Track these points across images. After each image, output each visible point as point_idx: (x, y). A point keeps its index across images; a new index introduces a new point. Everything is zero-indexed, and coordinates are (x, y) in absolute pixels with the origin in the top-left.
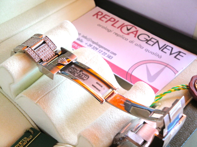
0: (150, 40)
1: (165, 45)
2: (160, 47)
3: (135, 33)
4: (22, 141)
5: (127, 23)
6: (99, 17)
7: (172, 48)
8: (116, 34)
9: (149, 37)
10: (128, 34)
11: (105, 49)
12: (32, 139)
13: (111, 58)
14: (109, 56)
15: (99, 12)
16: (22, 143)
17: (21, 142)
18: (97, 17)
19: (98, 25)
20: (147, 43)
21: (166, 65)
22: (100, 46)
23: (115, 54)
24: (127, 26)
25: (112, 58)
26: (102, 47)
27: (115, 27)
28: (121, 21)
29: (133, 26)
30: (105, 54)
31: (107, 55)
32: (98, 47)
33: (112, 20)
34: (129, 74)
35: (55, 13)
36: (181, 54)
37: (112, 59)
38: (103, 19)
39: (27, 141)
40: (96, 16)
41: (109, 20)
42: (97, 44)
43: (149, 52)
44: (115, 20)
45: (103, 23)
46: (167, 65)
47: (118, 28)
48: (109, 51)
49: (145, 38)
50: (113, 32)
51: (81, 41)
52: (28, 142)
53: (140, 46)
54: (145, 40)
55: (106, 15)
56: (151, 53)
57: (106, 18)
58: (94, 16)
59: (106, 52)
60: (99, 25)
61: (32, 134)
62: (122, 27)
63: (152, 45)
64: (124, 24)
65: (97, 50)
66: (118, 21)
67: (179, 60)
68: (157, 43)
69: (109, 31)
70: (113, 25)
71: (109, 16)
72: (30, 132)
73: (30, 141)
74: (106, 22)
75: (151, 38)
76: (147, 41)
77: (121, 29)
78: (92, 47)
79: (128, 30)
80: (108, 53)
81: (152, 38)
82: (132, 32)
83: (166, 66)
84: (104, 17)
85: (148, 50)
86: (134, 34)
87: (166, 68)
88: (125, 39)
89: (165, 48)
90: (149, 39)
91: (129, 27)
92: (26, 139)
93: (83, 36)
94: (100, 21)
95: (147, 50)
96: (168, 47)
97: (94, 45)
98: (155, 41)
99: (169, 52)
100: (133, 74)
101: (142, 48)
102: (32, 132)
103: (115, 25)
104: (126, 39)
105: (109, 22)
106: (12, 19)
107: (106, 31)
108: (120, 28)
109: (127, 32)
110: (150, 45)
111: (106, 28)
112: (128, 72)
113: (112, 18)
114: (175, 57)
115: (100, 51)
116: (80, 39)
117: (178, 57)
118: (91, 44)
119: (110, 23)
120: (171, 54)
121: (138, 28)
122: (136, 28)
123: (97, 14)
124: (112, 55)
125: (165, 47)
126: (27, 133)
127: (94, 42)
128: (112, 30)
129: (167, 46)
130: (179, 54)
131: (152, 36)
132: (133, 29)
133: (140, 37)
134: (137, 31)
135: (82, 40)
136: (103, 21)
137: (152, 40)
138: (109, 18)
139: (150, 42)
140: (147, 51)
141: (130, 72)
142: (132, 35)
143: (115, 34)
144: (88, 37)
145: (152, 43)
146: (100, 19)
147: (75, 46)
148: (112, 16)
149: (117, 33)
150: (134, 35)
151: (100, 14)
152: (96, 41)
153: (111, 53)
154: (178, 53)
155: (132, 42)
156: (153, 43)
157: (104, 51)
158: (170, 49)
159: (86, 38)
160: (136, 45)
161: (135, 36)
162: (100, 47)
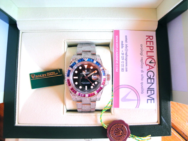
0: (151, 79)
2: (150, 88)
3: (151, 67)
6: (149, 40)
8: (142, 59)
9: (153, 77)
10: (147, 65)
11: (126, 63)
12: (56, 75)
14: (123, 69)
15: (152, 36)
16: (51, 74)
18: (147, 39)
20: (148, 79)
21: (139, 99)
23: (127, 71)
24: (153, 59)
27: (147, 54)
29: (155, 63)
30: (123, 66)
32: (125, 58)
33: (152, 48)
36: (152, 101)
37: (122, 72)
38: (148, 43)
41: (150, 47)
42: (127, 56)
45: (144, 46)
47: (147, 56)
48: (126, 66)
49: (150, 76)
50: (142, 57)
51: (122, 47)
55: (153, 42)
56: (142, 86)
58: (147, 36)
59: (125, 65)
60: (141, 45)
62: (150, 57)
63: (148, 83)
64: (153, 56)
65: (122, 60)
66: (153, 52)
67: (147, 102)
68: (151, 84)
69: (141, 54)
70: (147, 52)
71: (153, 44)
73: (54, 75)
74: (147, 46)
77: (147, 59)
78: (123, 56)
79: (150, 62)
81: (154, 79)
82: (150, 66)
84: (150, 42)
85: (143, 84)
86: (150, 67)
88: (141, 67)
89: (151, 90)
91: (153, 61)
92: (54, 73)
93: (126, 45)
94: (146, 42)
97: (125, 56)
98: (152, 82)
99: (149, 94)
100: (120, 90)
101: (142, 79)
109: (148, 63)
111: (142, 49)
112: (119, 86)
115: (123, 62)
116: (123, 45)
117: (149, 101)
119: (148, 49)
120: (148, 96)
122: (154, 66)
123: (149, 37)
124: (125, 70)
125: (153, 90)
127: (126, 54)
128: (143, 55)
133: (149, 73)
134: (153, 67)
135: (124, 47)
138: (151, 45)
140: (141, 83)
142: (148, 67)
144: (128, 48)
147: (116, 47)
148: (155, 46)
151: (151, 38)
152: (128, 54)
153: (126, 68)
154: (152, 99)
155: (142, 71)
156: (150, 82)
158: (152, 93)
159: (126, 47)
160: (142, 75)
161: (148, 70)
162: (125, 60)
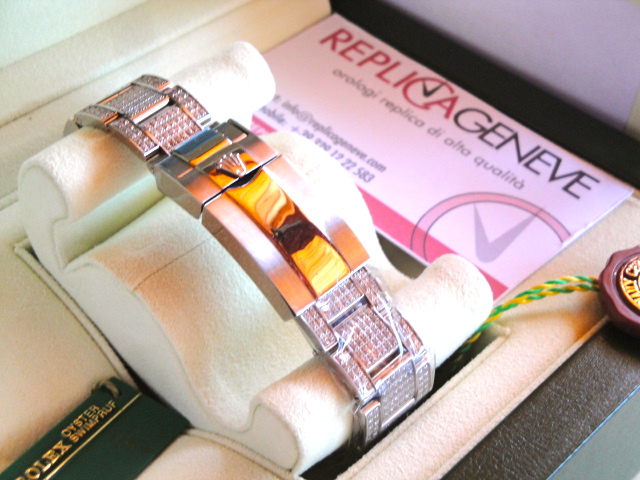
0: (493, 130)
1: (538, 148)
2: (523, 153)
3: (448, 104)
4: (85, 416)
5: (424, 71)
6: (341, 46)
7: (559, 161)
8: (389, 104)
9: (490, 120)
10: (426, 106)
11: (352, 149)
12: (114, 411)
13: (367, 177)
14: (362, 172)
15: (341, 31)
16: (84, 423)
17: (81, 420)
18: (333, 47)
19: (334, 72)
20: (481, 138)
21: (535, 211)
22: (338, 140)
23: (382, 168)
24: (424, 80)
25: (370, 180)
26: (343, 143)
27: (387, 81)
28: (408, 66)
29: (443, 84)
30: (349, 165)
31: (355, 170)
32: (329, 142)
33: (381, 59)
34: (420, 231)
35: (204, 25)
36: (584, 180)
37: (373, 181)
38: (352, 54)
39: (100, 418)
40: (329, 43)
41: (371, 58)
42: (327, 131)
43: (488, 166)
44: (388, 59)
45: (350, 69)
46: (538, 213)
47: (397, 85)
48: (362, 156)
49: (477, 124)
50: (381, 97)
51: (281, 120)
52: (102, 421)
53: (461, 148)
54: (477, 128)
55: (361, 42)
56: (493, 169)
57: (361, 52)
58: (323, 41)
59: (354, 158)
60: (339, 73)
61: (115, 396)
62: (407, 82)
63: (498, 147)
64: (414, 74)
65: (326, 149)
66: (397, 64)
67: (577, 197)
68: (513, 142)
69: (368, 93)
70: (380, 75)
71: (371, 47)
72: (110, 392)
73: (107, 417)
74: (361, 64)
75: (495, 122)
76: (483, 133)
77: (405, 91)
78: (314, 139)
79: (427, 93)
80: (361, 163)
81: (499, 125)
82: (439, 103)
83: (536, 215)
84: (354, 47)
85: (483, 161)
86: (444, 107)
87: (537, 220)
88: (416, 123)
89: (538, 157)
90: (488, 126)
91: (430, 86)
92: (96, 412)
93: (287, 106)
94: (341, 59)
95: (480, 162)
96: (545, 157)
97: (319, 135)
98: (508, 134)
99: (547, 172)
100: (434, 233)
101: (466, 152)
102: (115, 390)
103: (386, 76)
104: (419, 123)
105: (370, 65)
106: (72, 38)
107: (358, 93)
108: (401, 87)
109: (422, 100)
110: (490, 144)
111: (357, 84)
112: (416, 226)
113: (379, 53)
114: (566, 188)
115: (336, 155)
116: (277, 113)
117: (575, 188)
118: (311, 130)
119: (373, 69)
120: (553, 178)
121: (459, 91)
122: (452, 91)
123: (334, 38)
124: (372, 170)
125: (538, 154)
126: (100, 393)
127: (317, 126)
128: (376, 90)
129: (544, 152)
130: (577, 180)
131: (498, 116)
132: (443, 93)
133: (462, 119)
134: (454, 100)
135: (282, 115)
136: (350, 59)
137: (500, 130)
138: (369, 53)
139: (490, 137)
140: (479, 164)
141: (423, 226)
142: (438, 112)
143: (384, 103)
144: (301, 109)
145: (496, 140)
146: (343, 53)
148: (379, 45)
149: (391, 100)
150: (444, 112)
151: (343, 36)
152: (325, 124)
153: (368, 162)
154: (575, 177)
155: (436, 132)
156: (500, 140)
157: (348, 155)
158: (553, 162)
159: (294, 110)
160: (449, 142)
161: (447, 116)
162: (336, 143)
